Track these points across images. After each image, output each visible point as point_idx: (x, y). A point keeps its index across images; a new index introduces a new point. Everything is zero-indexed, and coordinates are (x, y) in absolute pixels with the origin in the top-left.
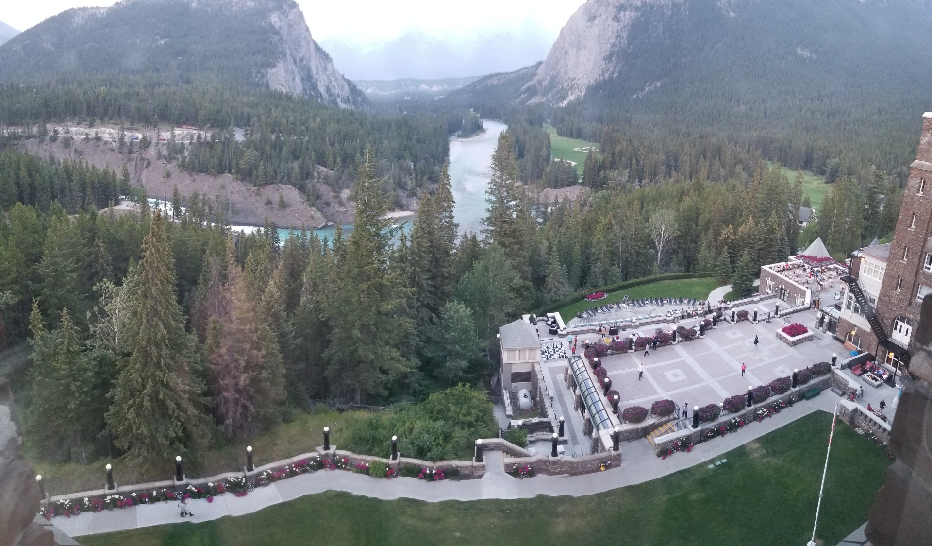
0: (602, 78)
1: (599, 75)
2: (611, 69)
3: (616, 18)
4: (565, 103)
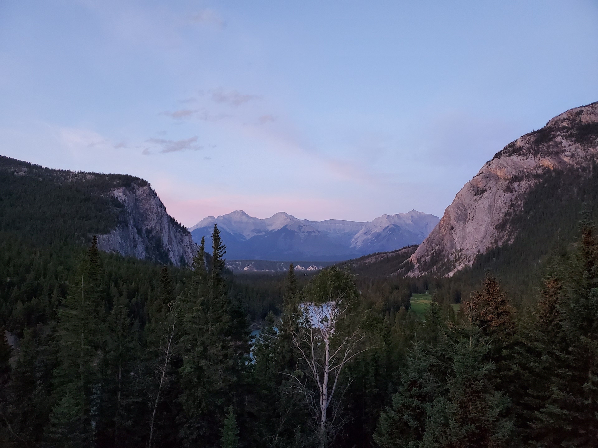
0: (494, 246)
1: (491, 243)
2: (505, 237)
3: (509, 189)
4: (451, 274)
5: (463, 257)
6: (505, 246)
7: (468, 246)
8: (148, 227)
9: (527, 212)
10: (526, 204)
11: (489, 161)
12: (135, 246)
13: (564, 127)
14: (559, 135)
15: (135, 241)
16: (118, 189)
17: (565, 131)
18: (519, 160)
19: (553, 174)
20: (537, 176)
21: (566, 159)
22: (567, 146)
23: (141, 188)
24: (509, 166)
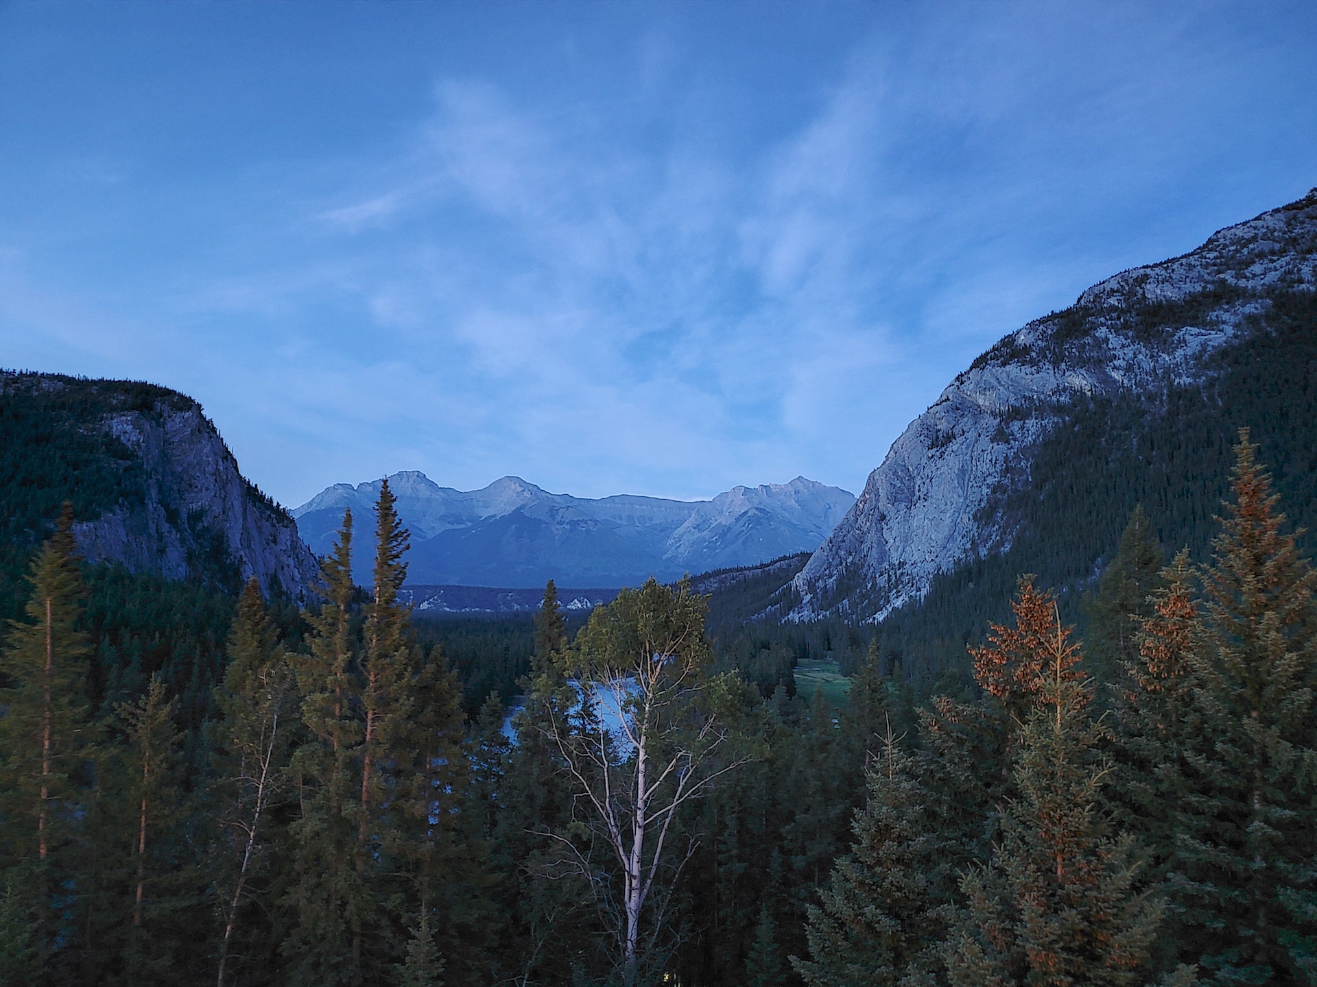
0: (972, 558)
1: (965, 551)
2: (993, 537)
3: (1001, 436)
4: (880, 617)
5: (906, 579)
6: (994, 556)
7: (916, 557)
8: (194, 506)
9: (1039, 486)
10: (1036, 468)
11: (962, 375)
12: (162, 551)
13: (1113, 308)
14: (1102, 325)
15: (161, 538)
16: (120, 416)
17: (1114, 315)
18: (1023, 374)
19: (1092, 406)
20: (1059, 409)
21: (1116, 375)
22: (1118, 348)
23: (179, 413)
24: (1002, 385)
